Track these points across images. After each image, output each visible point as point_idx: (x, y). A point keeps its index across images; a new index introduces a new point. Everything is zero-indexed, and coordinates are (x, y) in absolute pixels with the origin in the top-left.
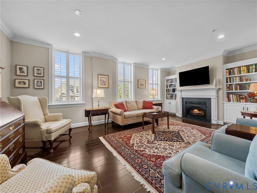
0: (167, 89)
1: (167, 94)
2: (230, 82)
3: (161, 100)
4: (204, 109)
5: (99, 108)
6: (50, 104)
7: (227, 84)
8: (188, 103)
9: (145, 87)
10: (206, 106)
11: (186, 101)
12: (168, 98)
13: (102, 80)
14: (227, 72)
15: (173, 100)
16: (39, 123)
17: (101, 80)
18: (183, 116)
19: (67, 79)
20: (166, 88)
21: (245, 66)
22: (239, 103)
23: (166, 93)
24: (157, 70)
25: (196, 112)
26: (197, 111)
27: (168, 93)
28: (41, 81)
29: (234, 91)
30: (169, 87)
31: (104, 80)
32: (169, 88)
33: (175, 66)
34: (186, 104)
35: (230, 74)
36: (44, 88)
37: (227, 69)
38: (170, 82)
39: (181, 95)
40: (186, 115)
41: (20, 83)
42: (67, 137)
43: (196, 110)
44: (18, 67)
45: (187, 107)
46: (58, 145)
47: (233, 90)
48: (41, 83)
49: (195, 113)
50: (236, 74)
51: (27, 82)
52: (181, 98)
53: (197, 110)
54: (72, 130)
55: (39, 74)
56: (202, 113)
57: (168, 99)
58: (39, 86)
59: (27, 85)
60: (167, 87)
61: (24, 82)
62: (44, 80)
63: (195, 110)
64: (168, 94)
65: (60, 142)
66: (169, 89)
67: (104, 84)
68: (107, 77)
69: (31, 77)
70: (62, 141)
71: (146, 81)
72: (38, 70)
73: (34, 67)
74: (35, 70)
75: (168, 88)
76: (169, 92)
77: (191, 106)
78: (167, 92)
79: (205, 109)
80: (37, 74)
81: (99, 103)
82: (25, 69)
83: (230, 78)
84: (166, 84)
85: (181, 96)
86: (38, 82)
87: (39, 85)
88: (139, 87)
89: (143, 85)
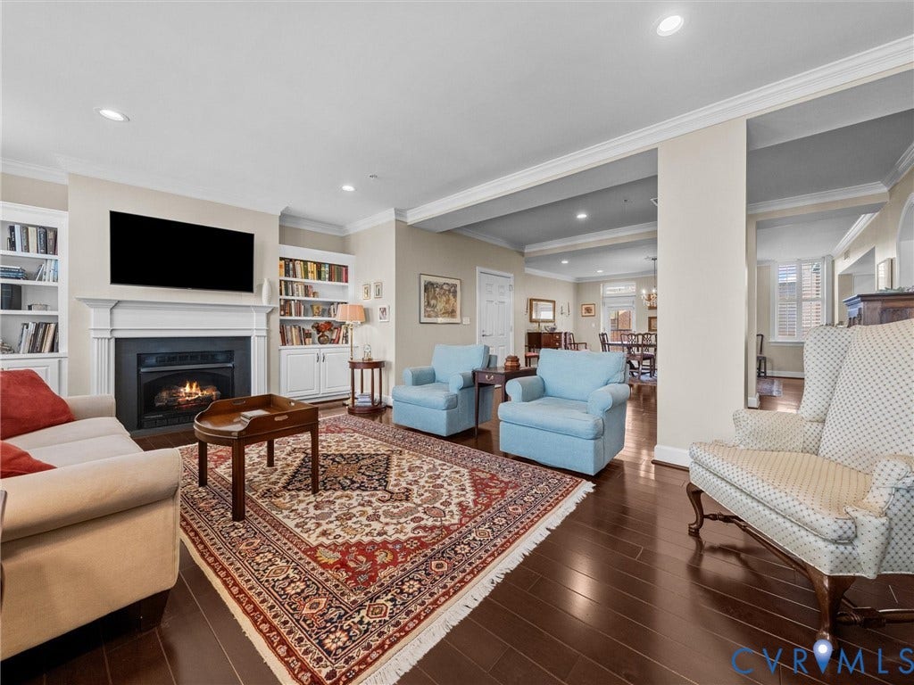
2: (287, 294)
4: (224, 374)
7: (281, 297)
8: (153, 361)
10: (233, 365)
11: (138, 356)
14: (281, 266)
15: (20, 355)
21: (315, 263)
22: (304, 346)
25: (190, 395)
26: (194, 390)
29: (294, 318)
34: (139, 366)
35: (287, 273)
37: (281, 259)
39: (111, 323)
40: (139, 417)
43: (191, 387)
45: (146, 380)
47: (291, 315)
49: (187, 402)
50: (300, 276)
52: (113, 342)
53: (194, 385)
77: (166, 374)
79: (229, 375)
83: (286, 282)
85: (113, 330)
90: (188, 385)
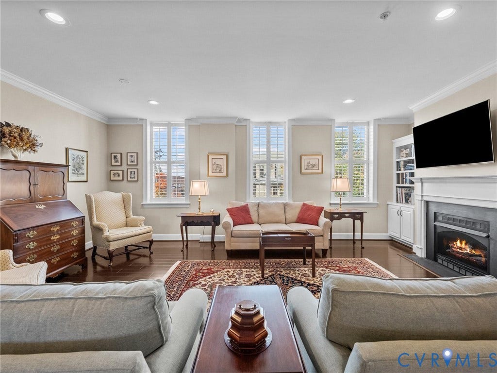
0: (398, 174)
1: (397, 187)
3: (376, 202)
4: (482, 243)
5: (199, 214)
6: (144, 203)
8: (440, 218)
9: (320, 171)
10: (488, 237)
11: (435, 213)
12: (400, 199)
13: (215, 164)
16: (101, 227)
17: (213, 163)
18: (428, 257)
19: (168, 167)
20: (395, 172)
23: (395, 184)
24: (368, 123)
25: (461, 248)
26: (463, 246)
27: (401, 185)
28: (134, 172)
30: (402, 169)
31: (219, 162)
32: (402, 171)
33: (410, 108)
34: (435, 220)
36: (137, 181)
38: (406, 154)
39: (421, 192)
40: (435, 255)
41: (114, 175)
42: (146, 252)
43: (461, 243)
44: (113, 155)
45: (439, 230)
46: (135, 259)
48: (134, 174)
49: (458, 252)
51: (121, 172)
52: (423, 202)
53: (466, 245)
54: (154, 243)
55: (132, 162)
56: (480, 256)
57: (401, 202)
58: (132, 178)
59: (120, 178)
60: (398, 168)
61: (118, 173)
62: (137, 169)
63: (458, 244)
64: (400, 187)
65: (137, 257)
66: (403, 174)
67: (219, 171)
68: (224, 157)
69: (124, 167)
70: (140, 256)
71: (322, 156)
72: (131, 156)
73: (127, 153)
74: (129, 157)
75: (400, 170)
76: (403, 183)
77: (447, 230)
78: (398, 183)
79: (486, 245)
80: (130, 162)
81: (199, 205)
82: (119, 156)
84: (395, 160)
85: (422, 196)
86: (131, 172)
87: (133, 176)
88: (304, 171)
89: (314, 166)
90: (459, 241)
